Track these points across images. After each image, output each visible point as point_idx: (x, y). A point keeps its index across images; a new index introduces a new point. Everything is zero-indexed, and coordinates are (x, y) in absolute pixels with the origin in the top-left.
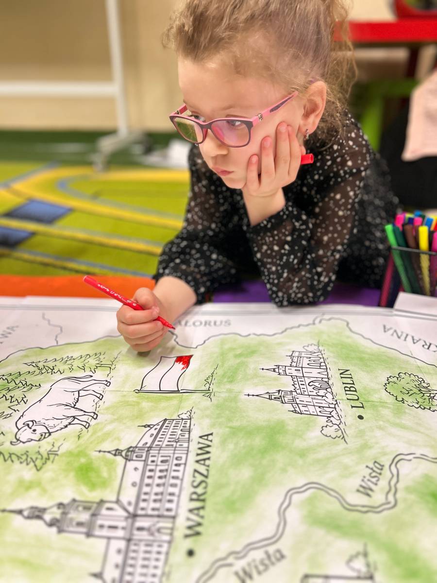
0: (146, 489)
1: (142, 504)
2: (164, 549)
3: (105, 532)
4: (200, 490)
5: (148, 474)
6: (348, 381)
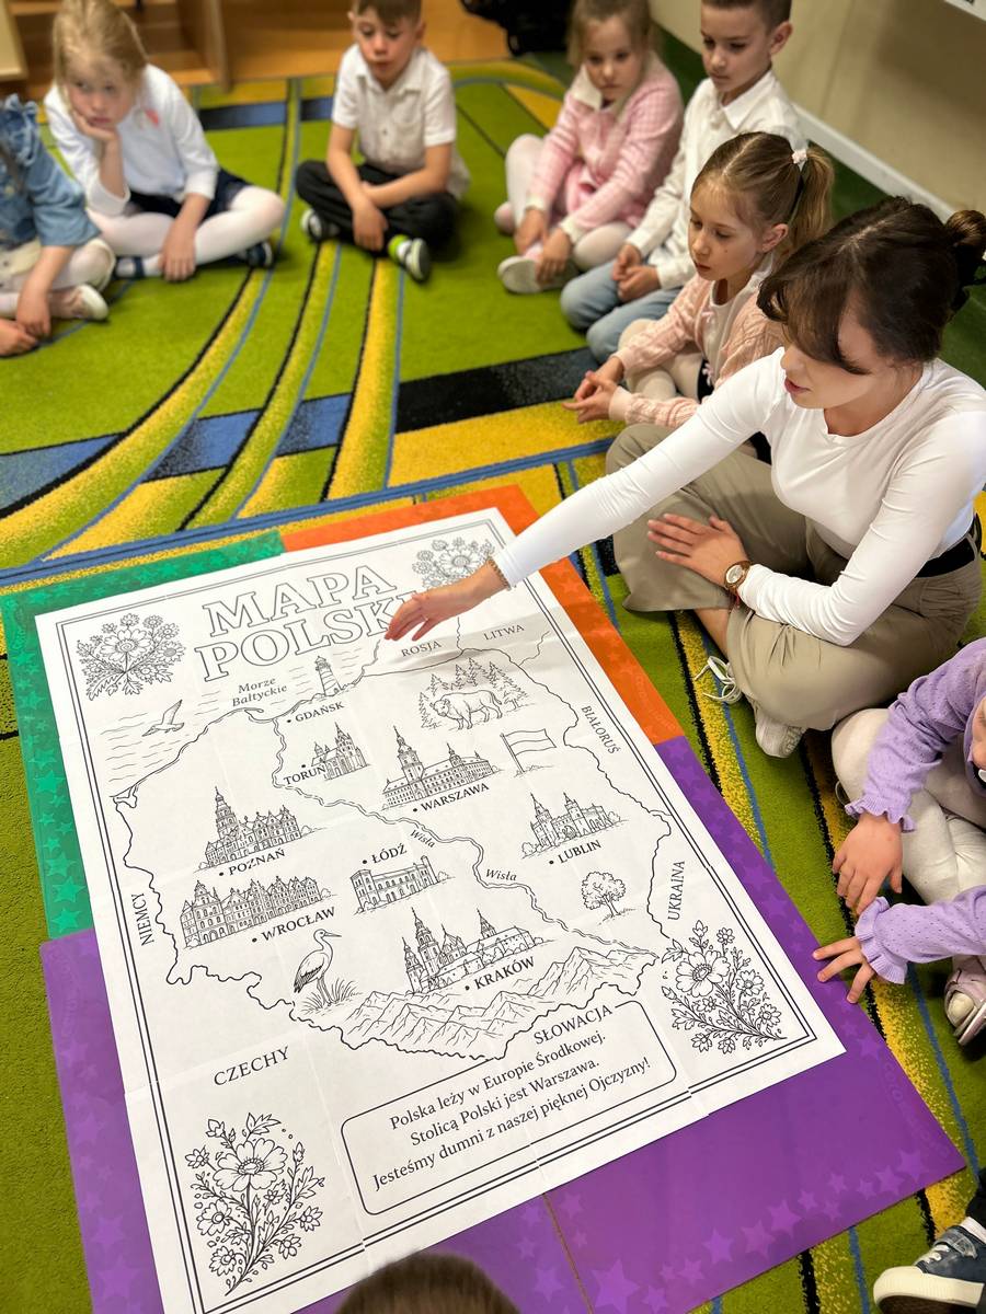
0: (437, 777)
1: (428, 780)
2: (411, 800)
3: (407, 773)
4: (448, 799)
5: (446, 773)
6: (586, 848)
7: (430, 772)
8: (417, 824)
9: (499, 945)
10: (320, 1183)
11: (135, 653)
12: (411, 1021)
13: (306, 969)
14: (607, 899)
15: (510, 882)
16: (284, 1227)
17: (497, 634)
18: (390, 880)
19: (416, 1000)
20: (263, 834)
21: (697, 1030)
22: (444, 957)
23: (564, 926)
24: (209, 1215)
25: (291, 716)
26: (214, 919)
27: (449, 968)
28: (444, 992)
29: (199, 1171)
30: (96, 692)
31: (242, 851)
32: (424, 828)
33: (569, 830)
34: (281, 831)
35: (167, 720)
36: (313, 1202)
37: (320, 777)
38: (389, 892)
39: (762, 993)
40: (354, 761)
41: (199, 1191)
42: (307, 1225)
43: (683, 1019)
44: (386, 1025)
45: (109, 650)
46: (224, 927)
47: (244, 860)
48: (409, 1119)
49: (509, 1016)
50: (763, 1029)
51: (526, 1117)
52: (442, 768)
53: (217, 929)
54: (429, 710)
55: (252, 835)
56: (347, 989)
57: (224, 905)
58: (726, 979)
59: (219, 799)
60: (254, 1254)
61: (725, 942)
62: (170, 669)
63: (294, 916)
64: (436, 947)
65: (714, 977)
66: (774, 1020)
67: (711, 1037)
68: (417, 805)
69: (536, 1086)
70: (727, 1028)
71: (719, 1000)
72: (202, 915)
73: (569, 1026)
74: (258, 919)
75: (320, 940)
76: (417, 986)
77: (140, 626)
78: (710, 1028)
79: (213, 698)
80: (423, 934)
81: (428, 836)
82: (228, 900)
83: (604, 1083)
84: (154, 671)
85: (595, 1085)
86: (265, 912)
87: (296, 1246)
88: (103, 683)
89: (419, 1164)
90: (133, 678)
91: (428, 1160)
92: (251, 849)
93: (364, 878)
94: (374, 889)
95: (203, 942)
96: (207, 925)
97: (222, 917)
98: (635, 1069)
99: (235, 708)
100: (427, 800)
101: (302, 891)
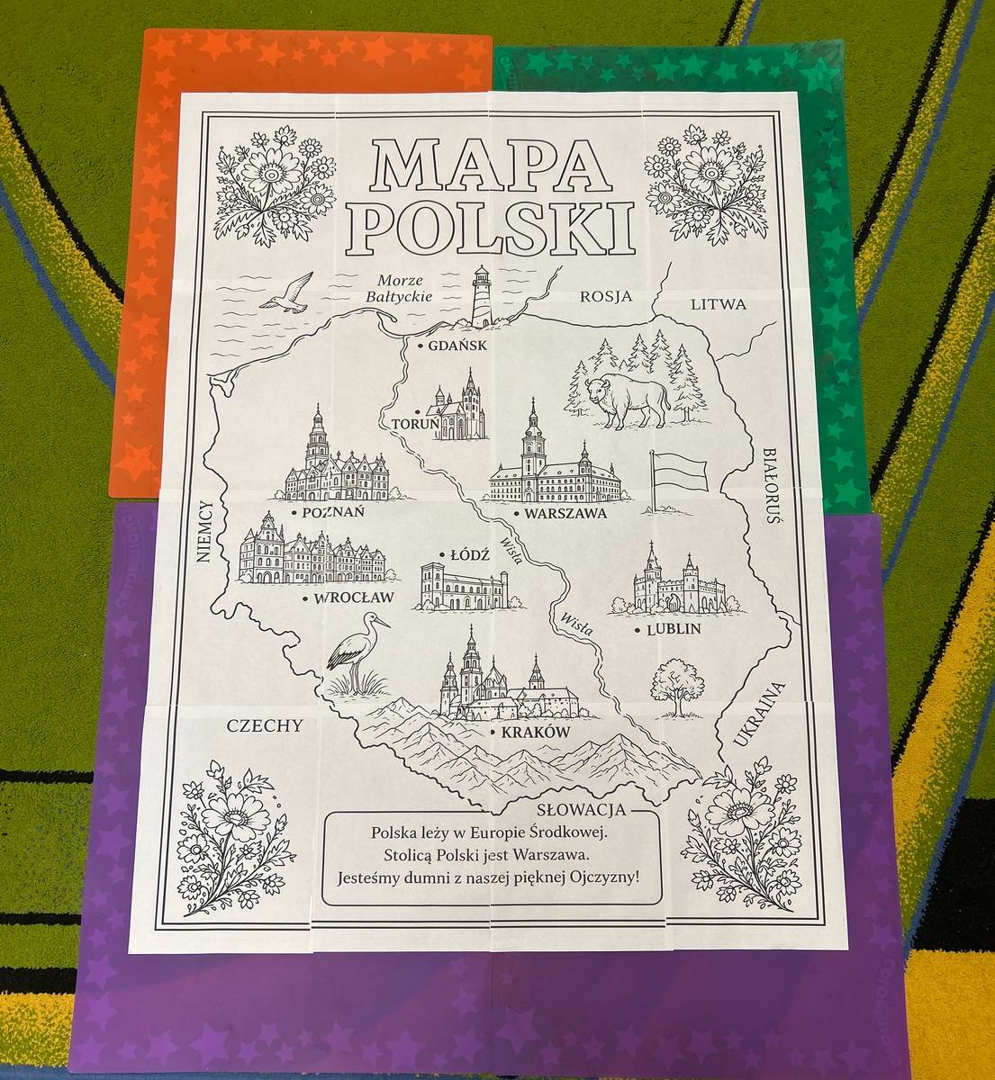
0: (556, 481)
1: (545, 481)
2: (517, 499)
3: (525, 464)
4: (557, 514)
5: (568, 480)
6: (683, 629)
7: (551, 472)
8: (512, 530)
9: (542, 702)
10: (292, 857)
11: (279, 188)
12: (426, 742)
13: (344, 649)
14: (679, 694)
15: (582, 635)
16: (249, 881)
17: (709, 304)
18: (460, 586)
19: (439, 722)
20: (350, 480)
21: (705, 866)
22: (483, 690)
23: (618, 708)
24: (190, 843)
25: (424, 340)
26: (273, 560)
27: (483, 703)
28: (469, 725)
29: (192, 802)
30: (224, 229)
31: (323, 492)
32: (518, 540)
33: (674, 601)
34: (369, 483)
35: (290, 296)
36: (280, 871)
37: (431, 432)
38: (455, 597)
39: (793, 857)
40: (473, 426)
41: (186, 820)
42: (268, 888)
43: (695, 850)
44: (401, 736)
45: (252, 173)
46: (281, 572)
47: (322, 505)
48: (391, 834)
49: (521, 777)
50: (774, 893)
51: (497, 879)
52: (565, 471)
53: (273, 572)
54: (582, 388)
55: (339, 477)
56: (378, 684)
57: (287, 549)
58: (762, 828)
59: (318, 420)
60: (217, 893)
61: (782, 790)
62: (312, 224)
63: (351, 587)
64: (479, 676)
65: (750, 822)
66: (790, 889)
67: (715, 879)
68: (520, 508)
69: (519, 854)
70: (737, 877)
71: (743, 847)
72: (263, 551)
73: (577, 810)
74: (314, 577)
75: (368, 623)
76: (445, 708)
77: (294, 149)
78: (719, 869)
79: (347, 281)
80: (471, 657)
81: (518, 549)
82: (292, 545)
83: (585, 879)
84: (294, 220)
85: (576, 876)
86: (325, 573)
87: (254, 901)
88: (235, 219)
89: (383, 878)
90: (269, 221)
91: (392, 878)
92: (333, 495)
93: (435, 572)
94: (441, 588)
95: (256, 580)
96: (264, 565)
97: (281, 560)
98: (623, 878)
99: (368, 305)
100: (534, 506)
101: (366, 564)
